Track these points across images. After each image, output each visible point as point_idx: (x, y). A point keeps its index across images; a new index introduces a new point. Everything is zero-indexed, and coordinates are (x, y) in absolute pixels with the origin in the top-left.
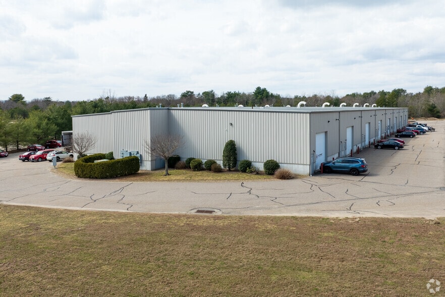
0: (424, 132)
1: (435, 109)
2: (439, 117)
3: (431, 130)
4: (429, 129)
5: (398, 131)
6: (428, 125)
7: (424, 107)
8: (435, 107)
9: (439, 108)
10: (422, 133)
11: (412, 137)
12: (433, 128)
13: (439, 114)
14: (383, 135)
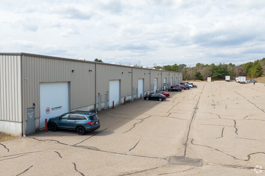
0: (189, 88)
1: (200, 75)
2: (202, 80)
3: (194, 87)
4: (193, 86)
5: (172, 87)
6: (193, 84)
7: (193, 74)
8: (200, 74)
9: (202, 74)
10: (187, 89)
11: (180, 91)
12: (196, 85)
13: (202, 78)
14: (159, 89)
